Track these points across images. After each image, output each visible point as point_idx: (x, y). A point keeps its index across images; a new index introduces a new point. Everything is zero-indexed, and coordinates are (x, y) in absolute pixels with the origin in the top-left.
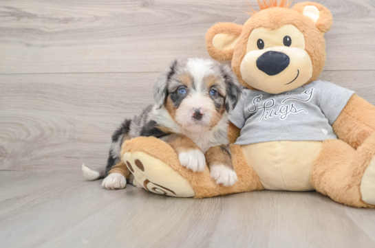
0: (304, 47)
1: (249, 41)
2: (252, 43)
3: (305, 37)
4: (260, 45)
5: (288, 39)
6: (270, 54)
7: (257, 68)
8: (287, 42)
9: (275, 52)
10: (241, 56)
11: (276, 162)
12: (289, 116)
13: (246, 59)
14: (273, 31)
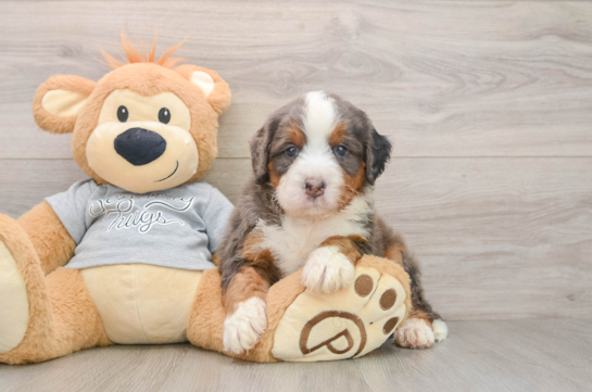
0: (189, 127)
1: (105, 106)
2: (109, 109)
3: (191, 113)
4: (122, 115)
5: (166, 113)
6: (138, 132)
7: (115, 152)
8: (164, 117)
9: (145, 130)
10: (89, 129)
11: (131, 297)
12: (153, 229)
13: (97, 133)
14: (145, 99)
